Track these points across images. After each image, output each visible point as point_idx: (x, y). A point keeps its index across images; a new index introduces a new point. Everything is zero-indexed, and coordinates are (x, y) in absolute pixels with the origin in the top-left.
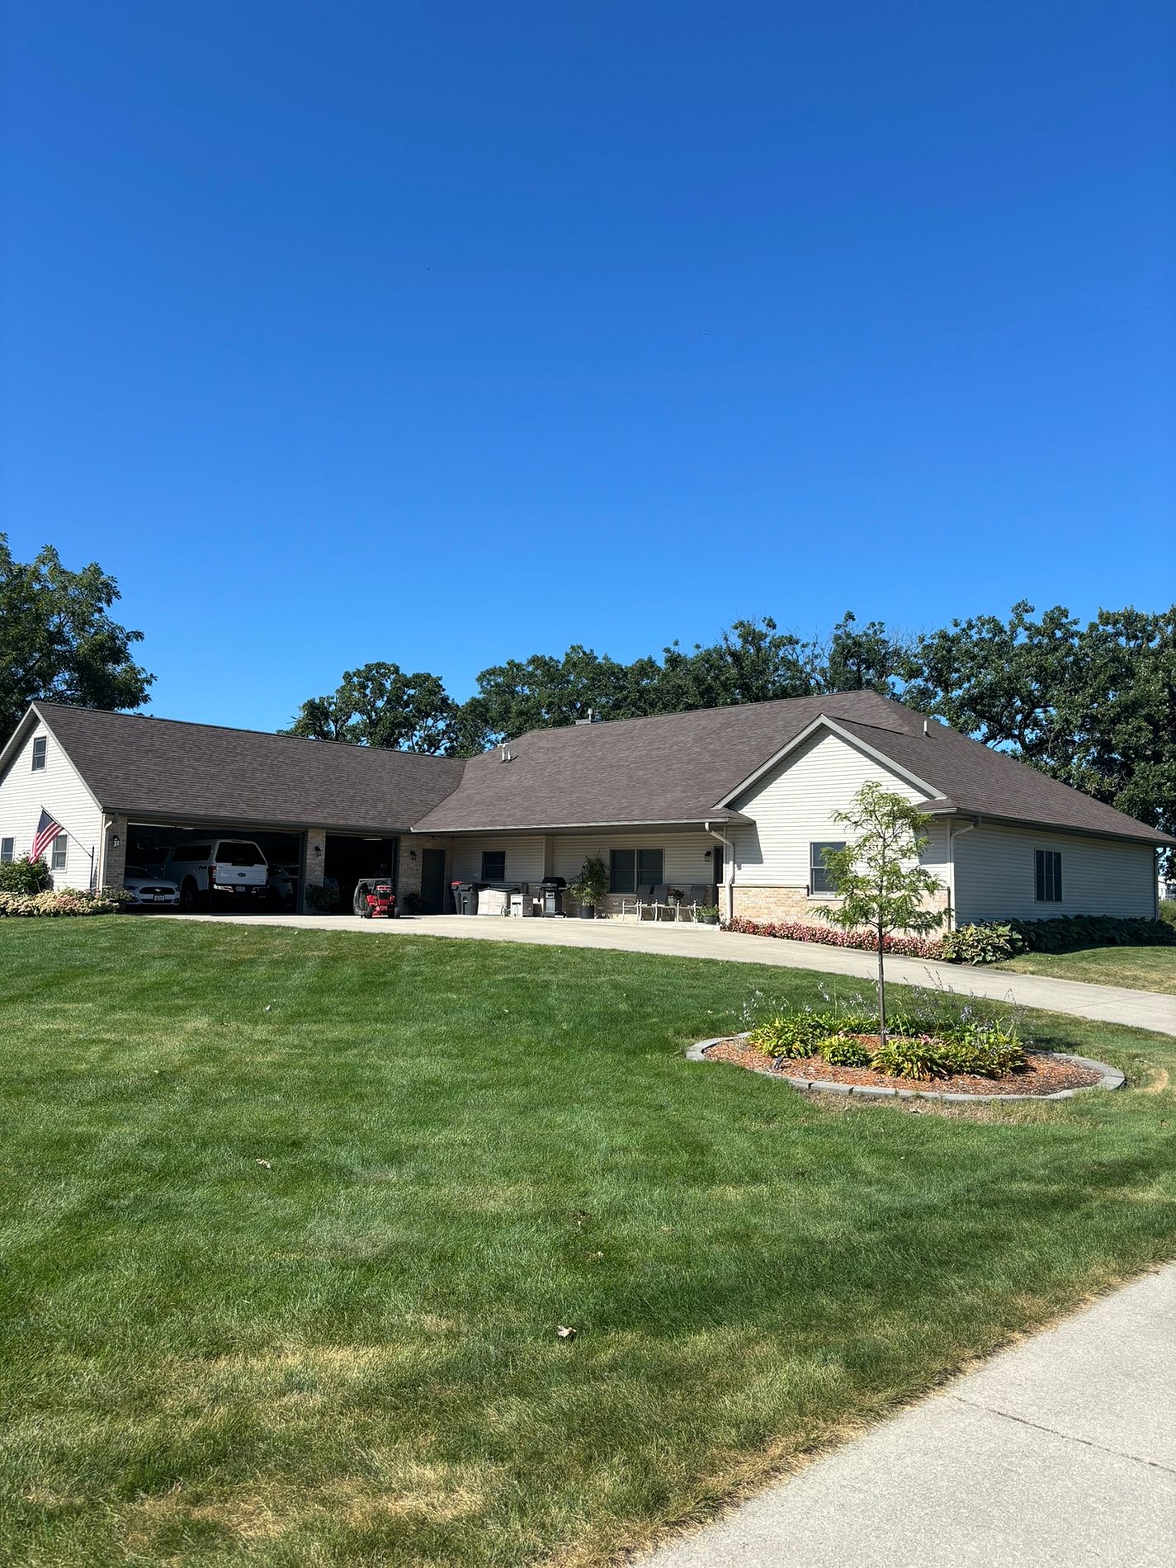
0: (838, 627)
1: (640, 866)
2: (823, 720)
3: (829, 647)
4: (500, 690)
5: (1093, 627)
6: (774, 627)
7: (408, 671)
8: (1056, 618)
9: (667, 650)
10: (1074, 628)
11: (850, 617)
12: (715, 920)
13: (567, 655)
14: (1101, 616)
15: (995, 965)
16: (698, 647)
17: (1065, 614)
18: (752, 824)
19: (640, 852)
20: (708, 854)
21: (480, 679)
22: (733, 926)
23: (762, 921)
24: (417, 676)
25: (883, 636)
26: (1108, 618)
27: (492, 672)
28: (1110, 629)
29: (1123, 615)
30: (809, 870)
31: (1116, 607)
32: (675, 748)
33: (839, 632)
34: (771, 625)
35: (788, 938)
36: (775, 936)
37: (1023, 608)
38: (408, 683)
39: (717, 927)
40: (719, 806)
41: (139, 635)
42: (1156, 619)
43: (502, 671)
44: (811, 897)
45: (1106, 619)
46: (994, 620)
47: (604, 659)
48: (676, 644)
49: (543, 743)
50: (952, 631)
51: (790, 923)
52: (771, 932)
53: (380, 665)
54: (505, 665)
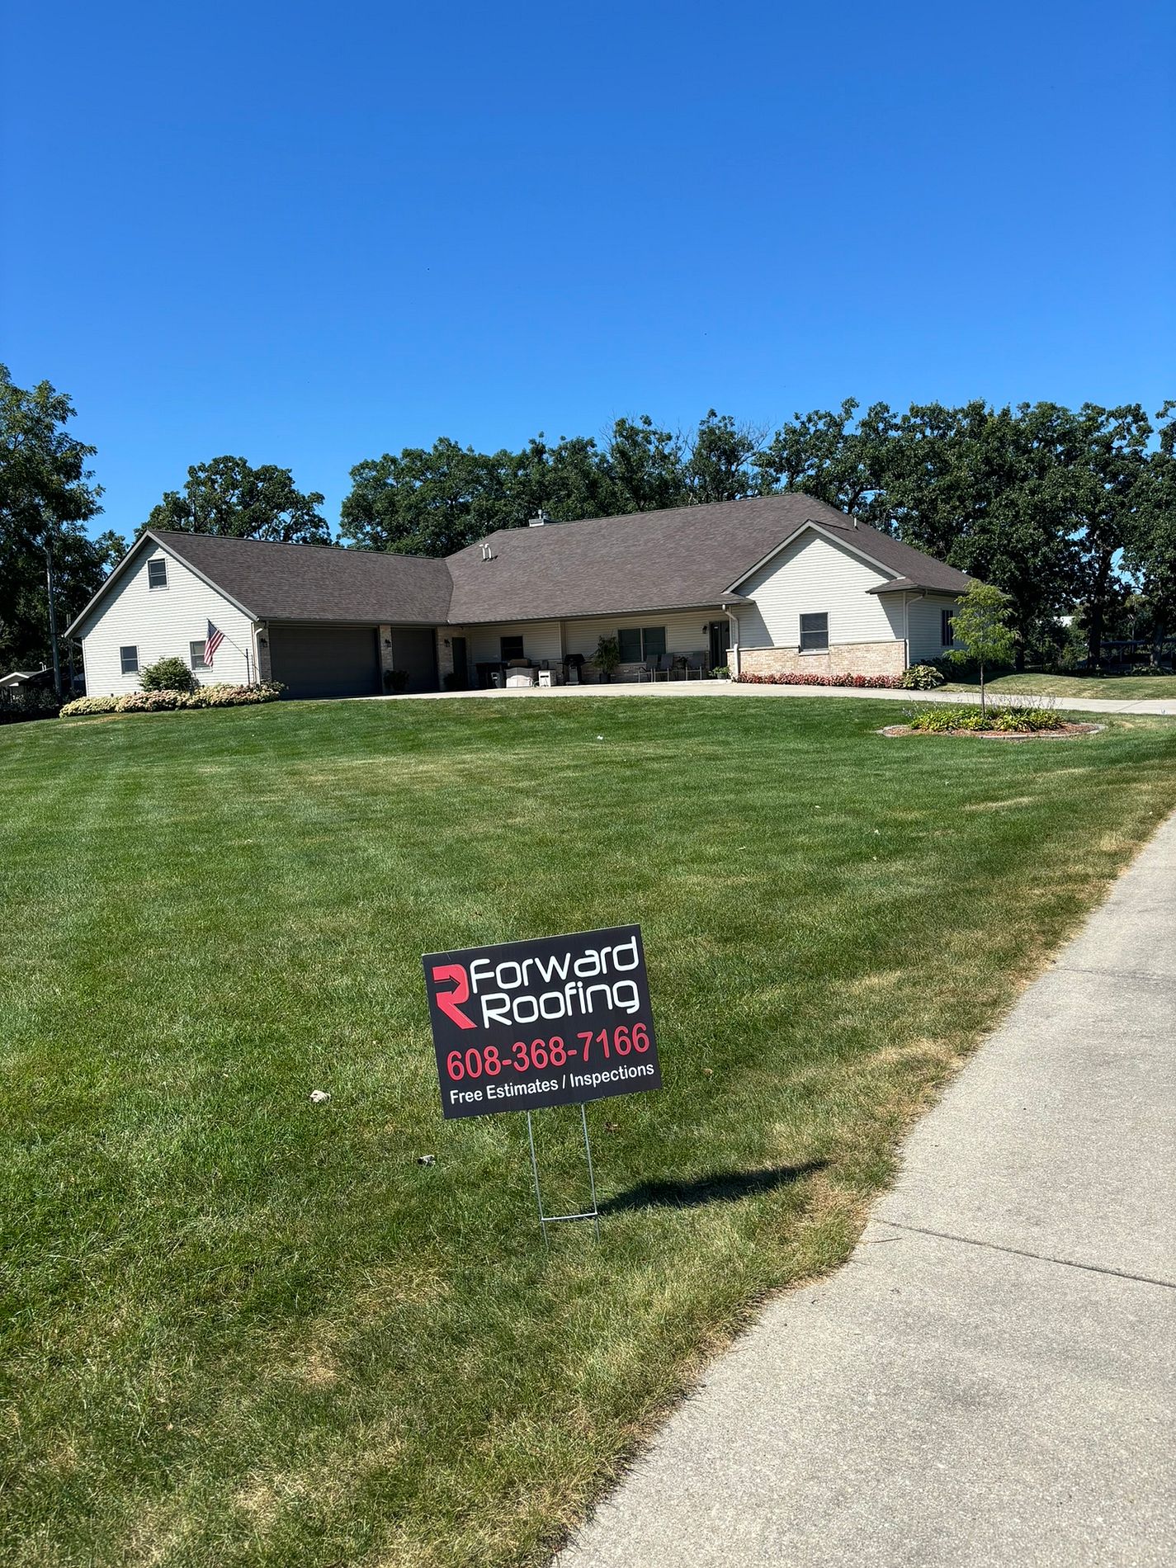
0: (703, 422)
1: (645, 641)
2: (809, 524)
3: (695, 440)
4: (379, 483)
5: (905, 419)
6: (650, 424)
7: (255, 465)
8: (880, 411)
9: (533, 442)
10: (895, 421)
11: (713, 414)
12: (726, 676)
13: (435, 447)
14: (912, 409)
15: (940, 688)
16: (563, 438)
17: (886, 409)
18: (754, 603)
19: (644, 629)
20: (705, 628)
21: (353, 473)
22: (742, 679)
23: (764, 674)
24: (266, 469)
25: (734, 429)
26: (917, 412)
27: (365, 465)
28: (918, 421)
29: (929, 409)
30: (799, 634)
31: (924, 403)
32: (650, 544)
33: (703, 428)
34: (648, 422)
35: (786, 683)
36: (776, 683)
37: (850, 405)
38: (257, 476)
39: (729, 681)
40: (727, 592)
41: (93, 450)
42: (956, 412)
43: (373, 465)
44: (802, 653)
45: (915, 412)
46: (830, 415)
47: (468, 450)
48: (541, 435)
49: (514, 543)
50: (797, 425)
51: (788, 673)
52: (773, 681)
53: (227, 459)
54: (378, 459)
